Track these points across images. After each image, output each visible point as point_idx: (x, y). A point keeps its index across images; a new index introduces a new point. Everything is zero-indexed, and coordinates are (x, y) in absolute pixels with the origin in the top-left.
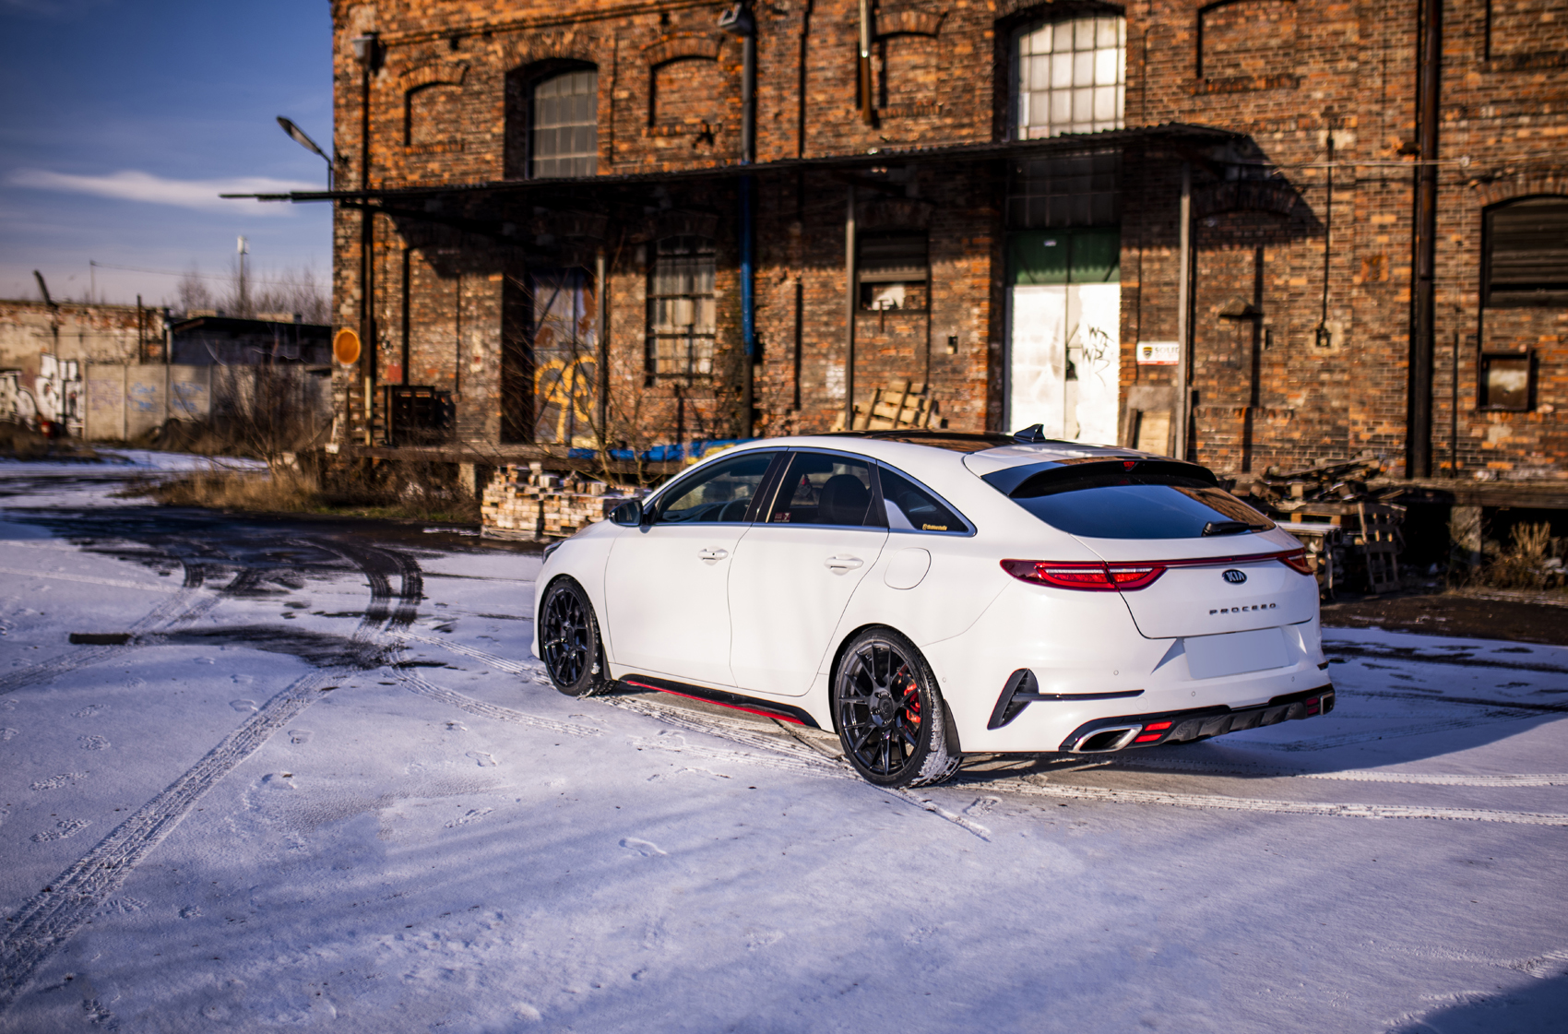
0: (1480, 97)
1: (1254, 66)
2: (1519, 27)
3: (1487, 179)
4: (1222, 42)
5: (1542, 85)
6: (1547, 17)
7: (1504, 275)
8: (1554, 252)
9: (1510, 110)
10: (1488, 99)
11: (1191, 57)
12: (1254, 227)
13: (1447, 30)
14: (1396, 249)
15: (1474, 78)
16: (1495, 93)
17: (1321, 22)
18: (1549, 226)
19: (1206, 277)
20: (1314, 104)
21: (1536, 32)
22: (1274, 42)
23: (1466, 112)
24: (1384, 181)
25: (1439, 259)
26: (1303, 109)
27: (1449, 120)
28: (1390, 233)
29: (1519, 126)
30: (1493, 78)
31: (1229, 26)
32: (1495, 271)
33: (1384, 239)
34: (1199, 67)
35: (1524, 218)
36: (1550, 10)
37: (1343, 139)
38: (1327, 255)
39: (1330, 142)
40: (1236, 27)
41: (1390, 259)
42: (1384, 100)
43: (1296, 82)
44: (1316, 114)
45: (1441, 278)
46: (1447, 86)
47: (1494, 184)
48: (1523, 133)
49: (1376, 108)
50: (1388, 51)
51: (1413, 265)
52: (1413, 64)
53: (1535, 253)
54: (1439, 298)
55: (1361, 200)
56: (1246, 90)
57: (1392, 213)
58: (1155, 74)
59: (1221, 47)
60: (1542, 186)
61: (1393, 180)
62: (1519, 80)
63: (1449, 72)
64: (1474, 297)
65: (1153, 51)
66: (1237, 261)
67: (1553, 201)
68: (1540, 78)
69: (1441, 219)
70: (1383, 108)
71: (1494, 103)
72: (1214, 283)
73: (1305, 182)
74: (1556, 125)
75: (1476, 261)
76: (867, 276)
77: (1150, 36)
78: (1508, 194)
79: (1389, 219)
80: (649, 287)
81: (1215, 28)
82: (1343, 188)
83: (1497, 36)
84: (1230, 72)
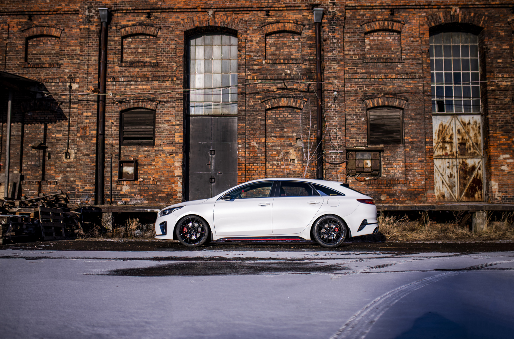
0: (119, 74)
1: (46, 60)
2: (132, 53)
3: (121, 102)
4: (35, 50)
5: (138, 72)
6: (140, 50)
7: (128, 135)
8: (143, 127)
9: (128, 79)
10: (122, 75)
11: (23, 55)
12: (45, 116)
13: (109, 52)
14: (92, 124)
15: (117, 68)
16: (124, 73)
17: (68, 46)
18: (141, 118)
19: (27, 134)
20: (65, 73)
21: (137, 55)
22: (53, 52)
23: (114, 79)
24: (88, 101)
25: (106, 128)
26: (62, 75)
27: (109, 81)
28: (89, 119)
29: (131, 85)
30: (123, 68)
31: (37, 45)
32: (125, 133)
33: (87, 121)
34: (26, 59)
35: (134, 115)
36: (141, 48)
37: (75, 86)
38: (69, 126)
39: (70, 87)
40: (40, 46)
41: (89, 128)
42: (88, 73)
43: (60, 66)
44: (66, 77)
45: (107, 135)
46: (109, 70)
47: (123, 103)
48: (132, 87)
49: (85, 76)
50: (89, 57)
51: (97, 130)
52: (98, 62)
53: (137, 127)
54: (106, 142)
55: (80, 107)
56: (42, 67)
57: (90, 112)
58: (10, 59)
59: (34, 52)
60: (138, 105)
61: (91, 101)
62: (131, 70)
63: (110, 65)
64: (118, 142)
65: (9, 51)
66: (39, 128)
67: (143, 110)
68: (137, 69)
69: (107, 115)
70: (88, 76)
71: (123, 77)
72: (30, 136)
73: (62, 100)
74: (143, 85)
75: (118, 129)
77: (8, 46)
78: (128, 107)
79: (90, 114)
81: (32, 45)
82: (75, 103)
83: (125, 55)
84: (37, 61)
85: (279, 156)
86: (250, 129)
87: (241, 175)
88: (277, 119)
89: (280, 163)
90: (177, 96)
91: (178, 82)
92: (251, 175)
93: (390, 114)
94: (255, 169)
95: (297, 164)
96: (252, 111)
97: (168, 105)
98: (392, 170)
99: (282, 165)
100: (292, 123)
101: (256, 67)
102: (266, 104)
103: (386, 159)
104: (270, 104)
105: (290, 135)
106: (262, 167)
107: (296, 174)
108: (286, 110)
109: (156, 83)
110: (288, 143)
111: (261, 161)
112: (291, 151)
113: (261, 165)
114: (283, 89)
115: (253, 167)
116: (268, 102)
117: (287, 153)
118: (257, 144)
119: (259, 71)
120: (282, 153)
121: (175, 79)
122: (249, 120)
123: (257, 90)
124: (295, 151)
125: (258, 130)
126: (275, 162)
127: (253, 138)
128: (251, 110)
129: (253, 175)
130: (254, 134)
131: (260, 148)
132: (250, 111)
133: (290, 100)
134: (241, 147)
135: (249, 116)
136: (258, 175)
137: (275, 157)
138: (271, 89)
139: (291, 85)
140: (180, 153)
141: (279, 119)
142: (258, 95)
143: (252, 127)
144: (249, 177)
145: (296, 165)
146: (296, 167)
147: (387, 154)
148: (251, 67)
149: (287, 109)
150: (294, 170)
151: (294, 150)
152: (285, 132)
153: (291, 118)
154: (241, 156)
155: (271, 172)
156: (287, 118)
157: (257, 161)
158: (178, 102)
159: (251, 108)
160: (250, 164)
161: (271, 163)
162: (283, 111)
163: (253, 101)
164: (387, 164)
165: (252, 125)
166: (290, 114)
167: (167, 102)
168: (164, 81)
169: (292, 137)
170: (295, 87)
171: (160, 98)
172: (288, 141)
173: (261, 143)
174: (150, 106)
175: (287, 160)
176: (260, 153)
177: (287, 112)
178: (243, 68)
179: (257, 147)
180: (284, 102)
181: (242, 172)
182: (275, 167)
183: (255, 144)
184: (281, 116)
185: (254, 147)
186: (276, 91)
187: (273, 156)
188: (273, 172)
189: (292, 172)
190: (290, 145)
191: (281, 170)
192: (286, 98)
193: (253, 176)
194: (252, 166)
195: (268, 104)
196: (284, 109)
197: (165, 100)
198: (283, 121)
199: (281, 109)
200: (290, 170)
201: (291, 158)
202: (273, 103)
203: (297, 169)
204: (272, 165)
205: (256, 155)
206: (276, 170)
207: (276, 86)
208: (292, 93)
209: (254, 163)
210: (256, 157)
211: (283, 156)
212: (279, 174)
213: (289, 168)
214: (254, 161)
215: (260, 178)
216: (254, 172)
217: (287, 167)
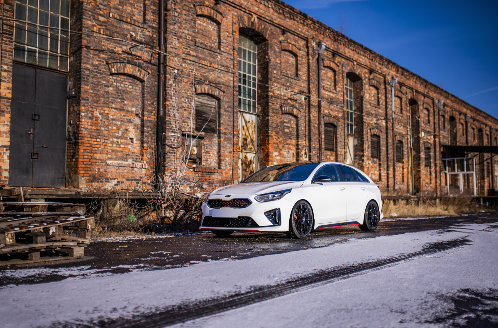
85: (118, 133)
86: (93, 95)
87: (84, 152)
88: (118, 88)
89: (119, 140)
92: (94, 153)
93: (209, 102)
94: (98, 146)
95: (136, 144)
96: (96, 72)
98: (210, 158)
99: (122, 143)
100: (132, 95)
101: (102, 19)
102: (112, 68)
103: (206, 147)
105: (130, 109)
106: (104, 144)
107: (134, 156)
108: (127, 79)
110: (127, 118)
111: (104, 136)
112: (131, 128)
113: (104, 141)
114: (128, 54)
115: (96, 143)
116: (114, 65)
117: (127, 130)
118: (100, 114)
119: (104, 24)
120: (122, 129)
122: (92, 83)
123: (102, 48)
124: (134, 128)
125: (102, 97)
126: (115, 140)
127: (96, 106)
128: (95, 70)
129: (96, 153)
130: (97, 102)
131: (104, 120)
132: (94, 72)
133: (135, 68)
134: (84, 116)
135: (93, 77)
137: (115, 134)
138: (116, 50)
139: (135, 51)
140: (7, 112)
141: (120, 88)
142: (103, 54)
143: (95, 92)
144: (91, 155)
145: (135, 145)
146: (135, 148)
147: (206, 142)
148: (96, 16)
149: (128, 78)
150: (133, 151)
151: (133, 127)
152: (125, 105)
153: (132, 90)
154: (84, 128)
155: (111, 151)
156: (128, 89)
157: (99, 135)
159: (95, 69)
160: (92, 138)
161: (111, 140)
162: (124, 79)
163: (98, 60)
164: (207, 152)
165: (95, 90)
166: (130, 85)
169: (132, 112)
170: (139, 55)
172: (128, 117)
173: (104, 114)
175: (126, 138)
176: (103, 127)
177: (128, 82)
178: (88, 14)
179: (101, 119)
180: (129, 69)
181: (84, 148)
182: (115, 145)
183: (98, 115)
184: (122, 85)
185: (97, 118)
186: (121, 54)
187: (113, 131)
188: (113, 151)
189: (131, 154)
190: (130, 121)
191: (121, 149)
192: (132, 64)
193: (95, 155)
194: (94, 142)
195: (114, 67)
196: (125, 77)
198: (123, 91)
199: (122, 77)
200: (129, 151)
201: (131, 137)
202: (119, 68)
203: (136, 151)
204: (112, 142)
205: (99, 128)
206: (116, 149)
207: (121, 48)
208: (136, 61)
209: (96, 138)
210: (99, 131)
211: (122, 133)
212: (119, 154)
213: (128, 148)
214: (97, 136)
215: (102, 157)
216: (96, 149)
217: (126, 146)
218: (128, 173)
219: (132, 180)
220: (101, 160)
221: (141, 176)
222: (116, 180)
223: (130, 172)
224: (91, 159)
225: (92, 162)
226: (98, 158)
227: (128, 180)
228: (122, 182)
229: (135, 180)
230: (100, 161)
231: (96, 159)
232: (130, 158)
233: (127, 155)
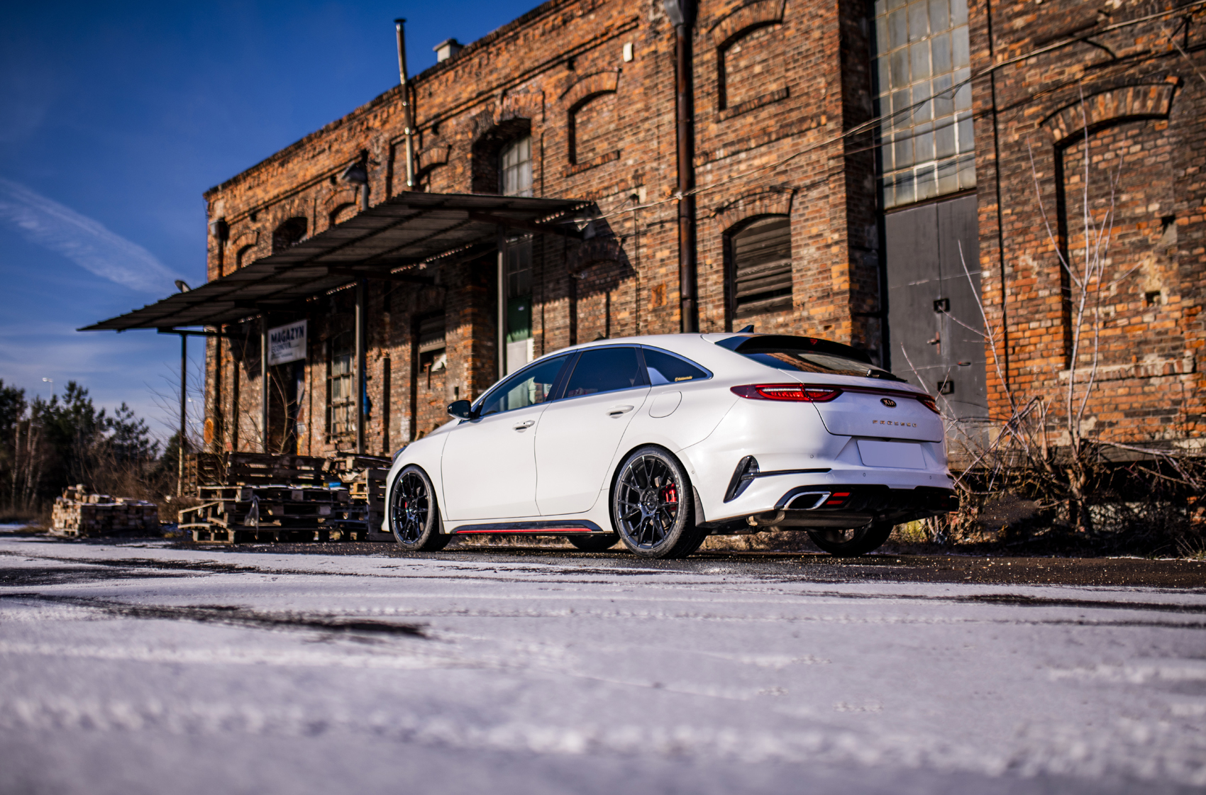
0: (716, 143)
1: (601, 148)
2: (742, 81)
3: (720, 211)
4: (585, 133)
5: (751, 124)
6: (758, 69)
7: (745, 289)
8: (772, 265)
9: (733, 149)
10: (721, 144)
11: (567, 149)
12: (605, 275)
13: (697, 93)
14: (671, 277)
15: (713, 129)
16: (724, 137)
17: (630, 105)
18: (768, 243)
19: (582, 320)
20: (628, 170)
21: (751, 84)
22: (611, 127)
23: (708, 157)
24: (662, 223)
25: (700, 281)
26: (622, 175)
27: (700, 166)
28: (666, 265)
29: (740, 162)
30: (724, 125)
31: (589, 120)
32: (740, 286)
33: (663, 270)
35: (753, 238)
36: (760, 63)
37: (643, 194)
38: (638, 290)
39: (637, 198)
40: (592, 120)
41: (667, 286)
42: (659, 158)
43: (619, 154)
44: (629, 177)
45: (702, 298)
46: (697, 139)
47: (725, 213)
48: (743, 167)
49: (655, 165)
50: (660, 118)
51: (680, 289)
52: (674, 125)
53: (762, 267)
54: (702, 315)
55: (651, 241)
56: (593, 167)
57: (667, 248)
58: (549, 165)
59: (585, 137)
60: (753, 209)
61: (667, 221)
62: (738, 124)
63: (698, 126)
64: (721, 311)
65: (548, 147)
66: (599, 304)
67: (770, 220)
68: (750, 119)
69: (699, 248)
70: (659, 164)
71: (725, 146)
72: (587, 324)
73: (625, 233)
74: (762, 155)
75: (721, 280)
76: (424, 348)
77: (545, 138)
78: (734, 219)
79: (666, 253)
80: (329, 372)
81: (582, 123)
83: (730, 91)
84: (590, 155)
85: (1108, 289)
86: (1013, 218)
88: (1096, 169)
89: (1111, 309)
90: (832, 163)
91: (831, 126)
92: (1024, 360)
94: (1033, 340)
95: (1169, 304)
96: (1018, 159)
97: (814, 194)
99: (1119, 315)
100: (1145, 169)
101: (1019, 23)
102: (1052, 129)
104: (1063, 126)
105: (1140, 210)
106: (1052, 330)
107: (1166, 341)
108: (1121, 132)
109: (787, 143)
110: (1134, 239)
111: (1051, 310)
112: (1148, 263)
113: (1049, 323)
114: (1102, 65)
115: (1027, 334)
116: (1057, 121)
117: (1136, 273)
118: (1034, 259)
119: (1028, 31)
120: (1117, 276)
121: (823, 120)
122: (1009, 190)
123: (1026, 92)
124: (1159, 262)
125: (1036, 214)
126: (1099, 310)
127: (1024, 242)
128: (1014, 157)
129: (1030, 358)
130: (1024, 231)
131: (1046, 271)
132: (1011, 161)
133: (1125, 96)
134: (991, 277)
135: (1008, 177)
136: (1042, 356)
137: (1098, 294)
138: (1065, 77)
139: (1127, 46)
140: (845, 318)
141: (1102, 166)
142: (1030, 106)
143: (1018, 209)
144: (1018, 365)
145: (1165, 309)
146: (1167, 317)
148: (1006, 26)
149: (1126, 126)
150: (1159, 329)
151: (1155, 259)
152: (1124, 205)
153: (1140, 155)
154: (992, 304)
156: (1128, 159)
157: (1037, 312)
158: (835, 181)
159: (1012, 153)
160: (1017, 324)
161: (1086, 313)
162: (1114, 136)
163: (1018, 130)
165: (1018, 204)
166: (1136, 143)
167: (814, 185)
168: (802, 133)
169: (1148, 216)
170: (1139, 48)
171: (798, 179)
172: (1136, 234)
173: (1046, 255)
174: (777, 205)
175: (1134, 297)
176: (1045, 288)
177: (1127, 138)
178: (982, 35)
179: (1037, 269)
180: (1106, 106)
182: (1099, 325)
183: (1030, 262)
184: (1108, 155)
185: (1027, 270)
186: (1082, 79)
189: (1152, 337)
190: (1144, 246)
191: (1118, 332)
192: (1111, 90)
193: (1028, 363)
195: (1057, 126)
196: (1116, 130)
197: (808, 182)
198: (1115, 169)
199: (1107, 132)
200: (1146, 330)
201: (1149, 289)
202: (1073, 118)
203: (1170, 325)
204: (1091, 320)
205: (1033, 295)
206: (1101, 334)
207: (1079, 62)
208: (1132, 71)
209: (1029, 321)
210: (1035, 302)
211: (1120, 286)
212: (1114, 346)
213: (1142, 322)
214: (1029, 316)
215: (1048, 365)
216: (1032, 348)
217: (1134, 320)
218: (1129, 394)
219: (1148, 413)
220: (1045, 373)
221: (1179, 397)
222: (1093, 420)
223: (1139, 390)
224: (1019, 375)
225: (1020, 384)
226: (1035, 370)
227: (1130, 414)
228: (1111, 424)
229: (1157, 412)
230: (1042, 378)
231: (1031, 373)
232: (1152, 351)
233: (1139, 343)
